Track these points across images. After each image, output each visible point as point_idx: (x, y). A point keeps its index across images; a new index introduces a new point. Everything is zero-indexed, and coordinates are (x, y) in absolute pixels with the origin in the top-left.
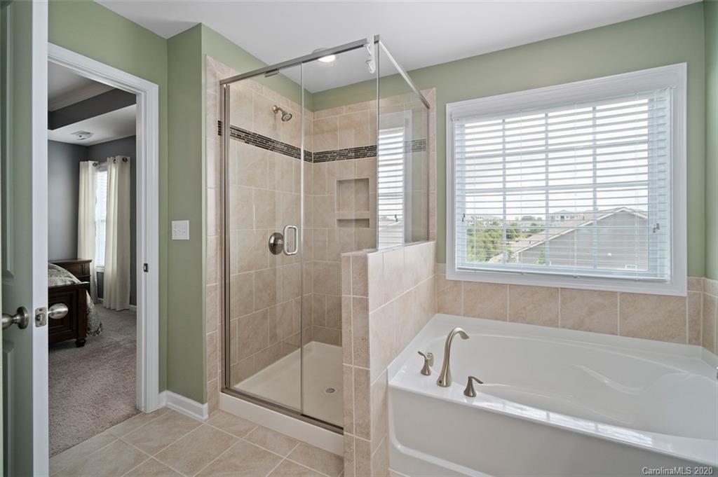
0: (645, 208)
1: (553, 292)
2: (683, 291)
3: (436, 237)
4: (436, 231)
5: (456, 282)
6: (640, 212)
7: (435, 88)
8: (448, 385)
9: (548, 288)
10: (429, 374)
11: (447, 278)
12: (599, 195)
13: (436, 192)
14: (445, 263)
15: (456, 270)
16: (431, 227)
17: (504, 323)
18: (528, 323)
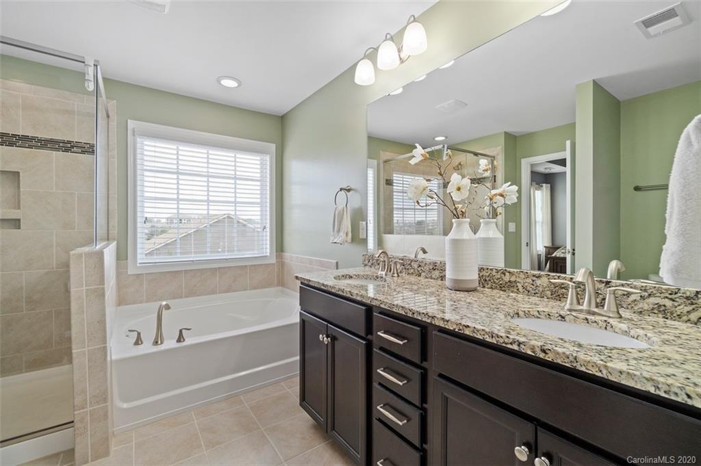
0: (259, 217)
1: (214, 271)
2: (273, 260)
3: (116, 237)
4: (116, 232)
5: (138, 276)
6: (243, 219)
7: (115, 101)
8: (162, 343)
9: (211, 269)
10: (142, 343)
11: (129, 273)
12: (238, 208)
13: (116, 196)
14: (127, 259)
15: (138, 265)
16: (110, 227)
17: (181, 300)
18: (198, 296)
